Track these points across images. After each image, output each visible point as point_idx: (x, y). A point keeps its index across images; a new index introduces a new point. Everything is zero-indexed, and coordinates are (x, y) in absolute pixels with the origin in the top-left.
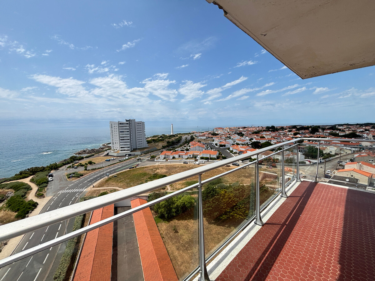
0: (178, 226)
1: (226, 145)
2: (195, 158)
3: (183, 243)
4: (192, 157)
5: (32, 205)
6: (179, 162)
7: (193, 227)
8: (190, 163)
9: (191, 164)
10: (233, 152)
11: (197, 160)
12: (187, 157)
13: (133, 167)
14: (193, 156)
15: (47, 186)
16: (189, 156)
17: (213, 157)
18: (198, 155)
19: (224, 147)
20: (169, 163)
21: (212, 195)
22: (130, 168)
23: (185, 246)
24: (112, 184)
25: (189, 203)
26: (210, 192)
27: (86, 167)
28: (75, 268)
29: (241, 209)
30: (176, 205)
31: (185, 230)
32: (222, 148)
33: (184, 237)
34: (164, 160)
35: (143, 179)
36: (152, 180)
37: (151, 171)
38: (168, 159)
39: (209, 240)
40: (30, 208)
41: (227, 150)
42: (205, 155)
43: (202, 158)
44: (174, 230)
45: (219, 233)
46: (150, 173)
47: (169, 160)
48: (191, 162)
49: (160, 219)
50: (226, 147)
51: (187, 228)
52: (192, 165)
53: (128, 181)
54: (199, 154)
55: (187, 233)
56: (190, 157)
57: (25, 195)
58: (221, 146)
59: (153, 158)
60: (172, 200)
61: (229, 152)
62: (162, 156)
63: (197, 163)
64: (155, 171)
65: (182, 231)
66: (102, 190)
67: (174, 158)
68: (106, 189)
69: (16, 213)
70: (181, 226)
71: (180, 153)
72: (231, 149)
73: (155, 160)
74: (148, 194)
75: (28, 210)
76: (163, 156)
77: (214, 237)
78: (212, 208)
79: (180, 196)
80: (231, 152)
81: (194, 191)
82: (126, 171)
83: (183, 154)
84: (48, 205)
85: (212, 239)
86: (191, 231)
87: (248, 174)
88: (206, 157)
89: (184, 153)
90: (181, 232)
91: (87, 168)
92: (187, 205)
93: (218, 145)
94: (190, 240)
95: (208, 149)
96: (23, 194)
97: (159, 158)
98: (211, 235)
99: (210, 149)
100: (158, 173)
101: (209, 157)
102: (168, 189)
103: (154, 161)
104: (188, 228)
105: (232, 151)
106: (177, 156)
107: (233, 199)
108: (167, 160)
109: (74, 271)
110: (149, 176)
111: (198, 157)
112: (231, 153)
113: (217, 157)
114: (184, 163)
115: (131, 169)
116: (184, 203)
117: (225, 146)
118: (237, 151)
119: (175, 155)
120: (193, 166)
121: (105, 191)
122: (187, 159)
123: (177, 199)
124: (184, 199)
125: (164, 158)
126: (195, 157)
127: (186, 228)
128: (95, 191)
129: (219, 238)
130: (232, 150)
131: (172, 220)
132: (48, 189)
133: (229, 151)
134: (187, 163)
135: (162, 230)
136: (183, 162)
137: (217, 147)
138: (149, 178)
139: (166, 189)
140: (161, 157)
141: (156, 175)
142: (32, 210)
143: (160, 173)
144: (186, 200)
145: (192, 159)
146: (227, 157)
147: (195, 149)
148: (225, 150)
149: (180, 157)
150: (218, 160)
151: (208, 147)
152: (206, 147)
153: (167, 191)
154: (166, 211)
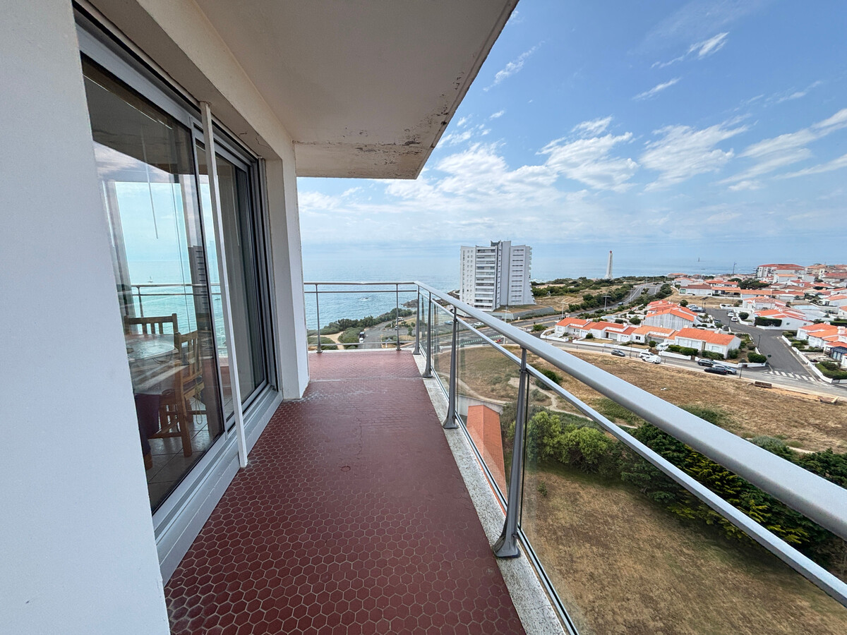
0: (553, 488)
1: (785, 321)
2: (653, 344)
3: (552, 525)
4: (642, 340)
6: (602, 349)
7: (590, 502)
8: (630, 355)
9: (634, 359)
10: (807, 347)
11: (656, 352)
12: (626, 340)
14: (646, 340)
16: (634, 338)
17: (714, 351)
18: (665, 337)
19: (773, 328)
20: (574, 347)
23: (555, 533)
24: (445, 368)
25: (589, 446)
26: (654, 437)
27: (411, 330)
30: (556, 441)
31: (567, 501)
32: (763, 328)
33: (560, 515)
34: (564, 340)
35: (504, 369)
38: (575, 338)
39: (621, 548)
41: (783, 337)
42: (686, 342)
43: (674, 349)
44: (541, 491)
45: (660, 544)
47: (574, 341)
48: (632, 353)
50: (784, 327)
51: (573, 499)
52: (635, 362)
53: (474, 368)
54: (667, 335)
55: (570, 508)
56: (638, 341)
58: (760, 321)
59: (538, 330)
60: (550, 429)
61: (789, 343)
62: (560, 330)
63: (654, 358)
64: (534, 358)
65: (559, 500)
67: (590, 337)
70: (560, 489)
71: (608, 328)
72: (801, 336)
73: (542, 336)
74: (504, 402)
76: (563, 330)
77: (639, 548)
78: (651, 476)
79: (571, 425)
80: (794, 345)
82: (474, 348)
83: (618, 330)
85: (631, 550)
86: (580, 510)
87: (840, 423)
88: (689, 347)
89: (623, 327)
90: (556, 501)
91: (412, 332)
92: (584, 449)
93: (752, 317)
94: (572, 525)
95: (705, 326)
97: (553, 332)
98: (633, 539)
99: (712, 327)
101: (700, 349)
102: (550, 404)
103: (538, 336)
104: (576, 499)
105: (805, 343)
106: (598, 334)
107: (727, 475)
108: (570, 341)
111: (664, 344)
112: (795, 349)
113: (729, 352)
114: (613, 354)
116: (578, 443)
117: (778, 323)
118: (825, 346)
119: (594, 331)
120: (637, 365)
122: (628, 344)
123: (560, 430)
124: (579, 433)
125: (566, 335)
126: (652, 344)
127: (572, 499)
129: (653, 557)
130: (805, 338)
131: (543, 470)
133: (790, 340)
134: (624, 356)
136: (611, 350)
137: (747, 323)
139: (547, 403)
140: (556, 331)
144: (584, 438)
145: (643, 346)
146: (769, 356)
147: (659, 322)
148: (773, 337)
149: (607, 337)
150: (732, 361)
151: (706, 322)
152: (701, 319)
153: (547, 408)
154: (533, 447)
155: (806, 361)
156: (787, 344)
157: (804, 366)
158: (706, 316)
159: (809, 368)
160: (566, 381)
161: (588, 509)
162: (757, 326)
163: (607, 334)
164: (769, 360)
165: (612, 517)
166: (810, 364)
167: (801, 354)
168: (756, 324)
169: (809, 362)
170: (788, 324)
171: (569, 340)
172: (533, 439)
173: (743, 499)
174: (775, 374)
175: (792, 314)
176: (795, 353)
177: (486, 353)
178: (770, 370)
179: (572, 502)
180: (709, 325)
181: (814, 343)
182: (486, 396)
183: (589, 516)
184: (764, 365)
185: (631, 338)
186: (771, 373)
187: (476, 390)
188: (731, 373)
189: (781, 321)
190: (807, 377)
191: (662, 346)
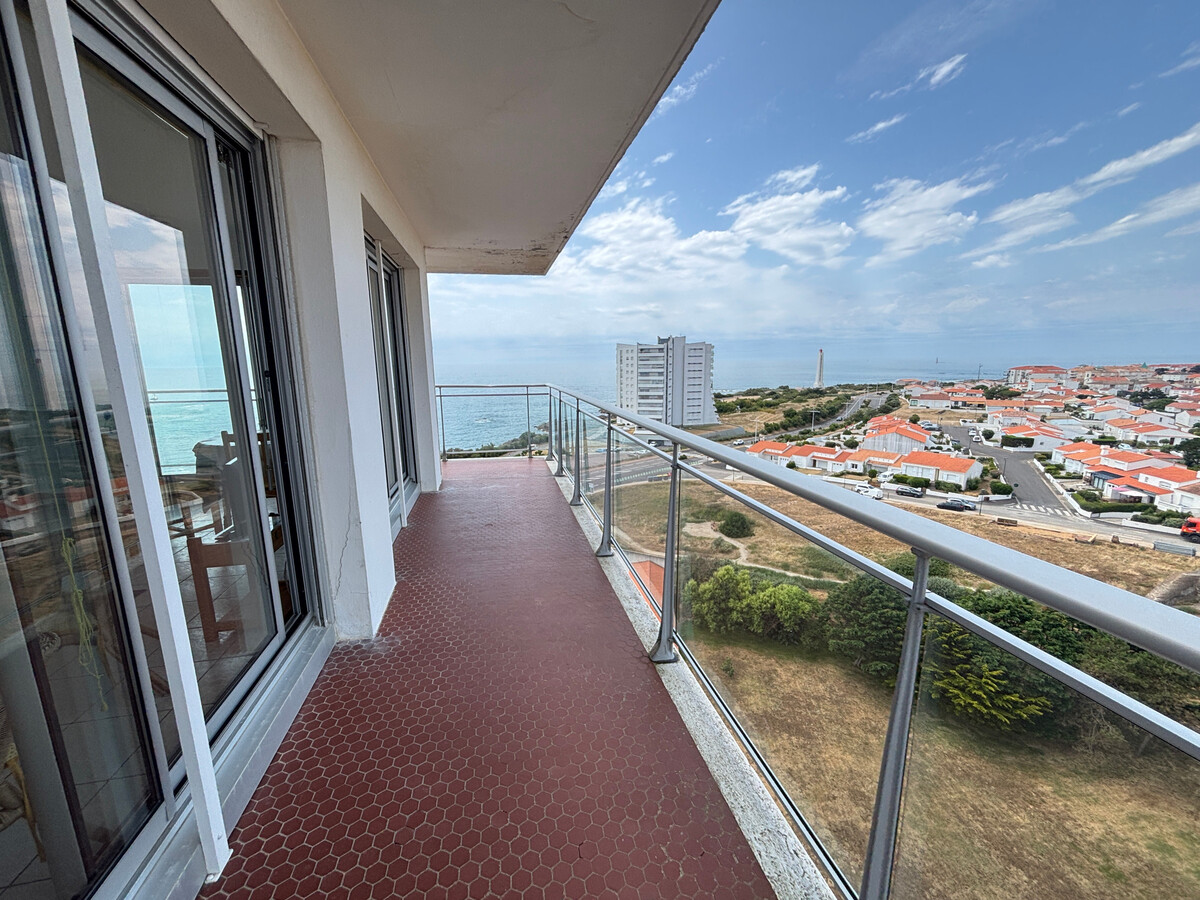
0: (743, 666)
1: (1038, 439)
2: (873, 474)
4: (860, 470)
7: (789, 682)
10: (1063, 473)
11: (877, 485)
12: (839, 469)
13: (660, 479)
14: (865, 469)
16: (850, 466)
17: (949, 481)
18: (890, 465)
19: (1023, 449)
21: (873, 601)
22: (650, 480)
25: (788, 608)
26: (869, 593)
29: (987, 678)
30: (745, 603)
31: (760, 682)
32: (1012, 449)
33: (751, 700)
36: (699, 522)
37: (704, 496)
39: (827, 736)
41: (1035, 461)
42: (915, 470)
43: (899, 480)
44: (726, 670)
45: (875, 728)
46: (701, 501)
48: (846, 487)
49: (697, 631)
50: (1036, 448)
51: (768, 679)
53: (637, 512)
54: (892, 462)
55: (764, 691)
56: (854, 470)
58: (1008, 441)
61: (1042, 469)
63: (875, 492)
64: (718, 497)
65: (749, 681)
67: (791, 466)
70: (751, 667)
71: (816, 454)
72: (1057, 459)
77: (849, 735)
78: (866, 643)
79: (764, 582)
80: (1048, 471)
81: (826, 579)
82: (637, 486)
83: (828, 456)
85: (840, 737)
86: (777, 692)
87: (1097, 567)
88: (919, 476)
89: (834, 453)
90: (746, 683)
92: (781, 612)
93: (998, 436)
94: (765, 712)
95: (940, 448)
98: (842, 723)
99: (949, 450)
100: (725, 504)
101: (932, 480)
102: (738, 556)
103: (723, 467)
104: (771, 679)
105: (1061, 467)
106: (803, 462)
110: (696, 510)
111: (887, 473)
112: (1048, 475)
113: (969, 482)
115: (653, 482)
116: (773, 606)
117: (1029, 443)
118: (1085, 471)
119: (796, 459)
122: (841, 475)
123: (750, 589)
124: (774, 592)
127: (766, 678)
129: (866, 744)
130: (1061, 462)
131: (729, 644)
133: (1043, 465)
137: (991, 444)
138: (693, 515)
139: (733, 555)
141: (715, 510)
143: (732, 505)
144: (781, 598)
145: (860, 478)
146: (1016, 485)
147: (881, 444)
148: (1023, 462)
149: (814, 465)
150: (971, 493)
151: (941, 443)
152: (935, 440)
153: (734, 561)
154: (715, 613)
155: (1061, 490)
156: (1039, 470)
157: (1059, 497)
158: (942, 436)
159: (1064, 499)
160: (759, 526)
161: (788, 690)
162: (1004, 448)
163: (815, 461)
164: (1015, 490)
165: (817, 699)
166: (1066, 494)
167: (1055, 482)
168: (1003, 445)
169: (1065, 492)
170: (1042, 444)
172: (715, 603)
173: (975, 664)
174: (1023, 508)
175: (1047, 431)
176: (1048, 481)
177: (653, 491)
178: (1017, 503)
179: (766, 682)
180: (945, 447)
181: (1072, 467)
182: (653, 549)
183: (789, 700)
184: (1010, 496)
185: (846, 467)
186: (1018, 506)
187: (639, 541)
188: (970, 509)
189: (1032, 440)
190: (1061, 511)
191: (885, 476)
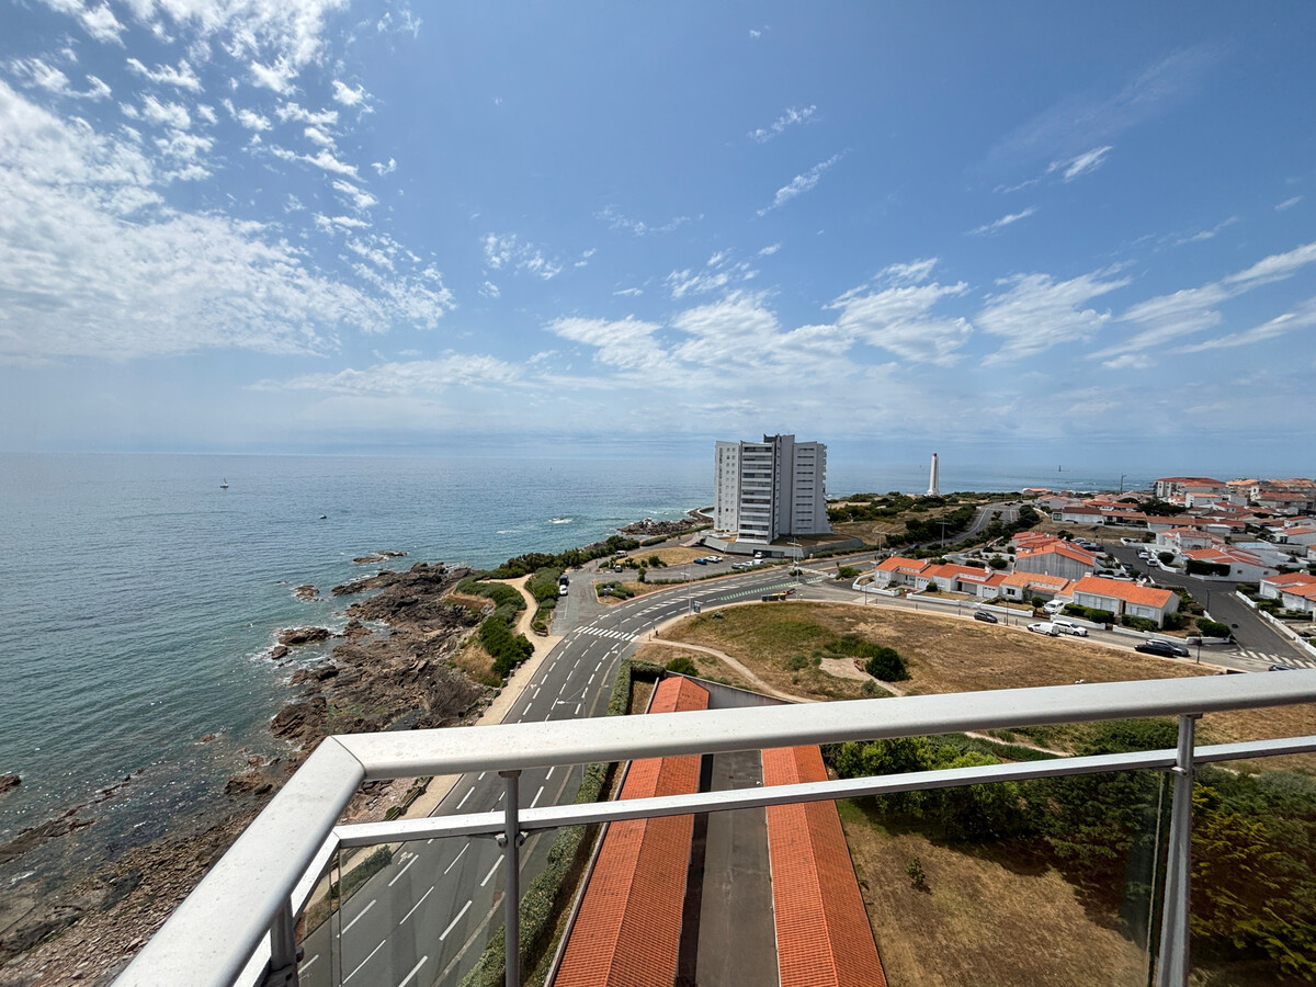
0: (932, 868)
1: (1235, 567)
2: (1038, 603)
3: (947, 947)
4: (1018, 595)
5: (523, 648)
6: (957, 609)
7: (1002, 898)
8: (1006, 621)
9: (1013, 627)
10: (1283, 611)
11: (1046, 616)
12: (993, 595)
13: (776, 598)
14: (1025, 596)
15: (554, 607)
16: (1005, 592)
17: (1141, 616)
18: (1056, 592)
19: (1216, 577)
20: (912, 606)
21: (1121, 791)
22: (765, 599)
23: (957, 965)
24: (707, 640)
27: (643, 573)
28: (594, 854)
31: (961, 895)
32: (1202, 577)
33: (956, 924)
34: (892, 592)
35: (805, 643)
36: (838, 658)
37: (834, 622)
38: (909, 591)
40: (518, 655)
41: (1239, 594)
42: (1092, 599)
43: (1073, 611)
44: (913, 873)
46: (832, 629)
47: (909, 595)
48: (1010, 618)
49: (858, 811)
50: (1233, 576)
51: (971, 891)
52: (1016, 632)
53: (756, 640)
54: (1058, 588)
55: (971, 911)
56: (1011, 596)
57: (512, 620)
58: (1194, 567)
59: (846, 577)
60: (914, 755)
61: (1253, 604)
62: (883, 575)
63: (1047, 627)
64: (852, 624)
65: (948, 893)
66: (678, 649)
67: (932, 589)
68: (690, 651)
69: (494, 660)
70: (943, 870)
71: (961, 575)
72: (1269, 591)
73: (856, 586)
75: (515, 658)
76: (888, 577)
79: (947, 747)
80: (1262, 608)
81: (1022, 745)
82: (750, 606)
83: (976, 578)
84: (553, 657)
86: (990, 914)
88: (1098, 607)
90: (941, 895)
91: (645, 576)
92: (980, 794)
93: (1181, 560)
94: (982, 947)
95: (1112, 573)
96: (510, 616)
97: (871, 580)
99: (1122, 575)
100: (861, 633)
101: (1115, 612)
103: (849, 586)
104: (977, 891)
105: (1278, 603)
106: (946, 584)
108: (902, 595)
109: (590, 863)
110: (829, 641)
111: (1055, 602)
112: (1265, 614)
113: (1167, 618)
114: (977, 617)
115: (768, 602)
117: (1223, 570)
119: (937, 579)
120: (1021, 638)
121: (687, 655)
122: (995, 602)
123: (933, 757)
125: (892, 584)
126: (1036, 602)
128: (659, 647)
130: (1275, 596)
131: (906, 833)
132: (555, 615)
133: (1253, 599)
134: (995, 621)
135: (860, 852)
136: (974, 612)
137: (1173, 570)
138: (827, 647)
140: (878, 580)
141: (853, 643)
142: (523, 662)
143: (872, 636)
145: (1020, 606)
147: (1038, 565)
148: (1223, 594)
149: (960, 589)
150: (1175, 633)
151: (1110, 567)
152: (1103, 562)
155: (1292, 634)
156: (1248, 606)
157: (1290, 642)
158: (1111, 558)
159: (1298, 645)
160: (914, 665)
161: (1005, 913)
162: (1192, 575)
163: (960, 584)
165: (1051, 929)
166: (1299, 640)
167: (1279, 623)
168: (1188, 572)
169: (1297, 636)
170: (1240, 572)
171: (900, 594)
174: (1250, 656)
175: (1246, 558)
176: (1267, 620)
177: (771, 613)
178: (1239, 650)
179: (971, 897)
180: (1115, 571)
181: (1292, 604)
182: (785, 691)
183: (1009, 926)
184: (1228, 640)
185: (1000, 592)
186: (1243, 654)
187: (766, 679)
188: (1179, 654)
189: (1229, 567)
190: (1303, 662)
191: (1054, 606)
